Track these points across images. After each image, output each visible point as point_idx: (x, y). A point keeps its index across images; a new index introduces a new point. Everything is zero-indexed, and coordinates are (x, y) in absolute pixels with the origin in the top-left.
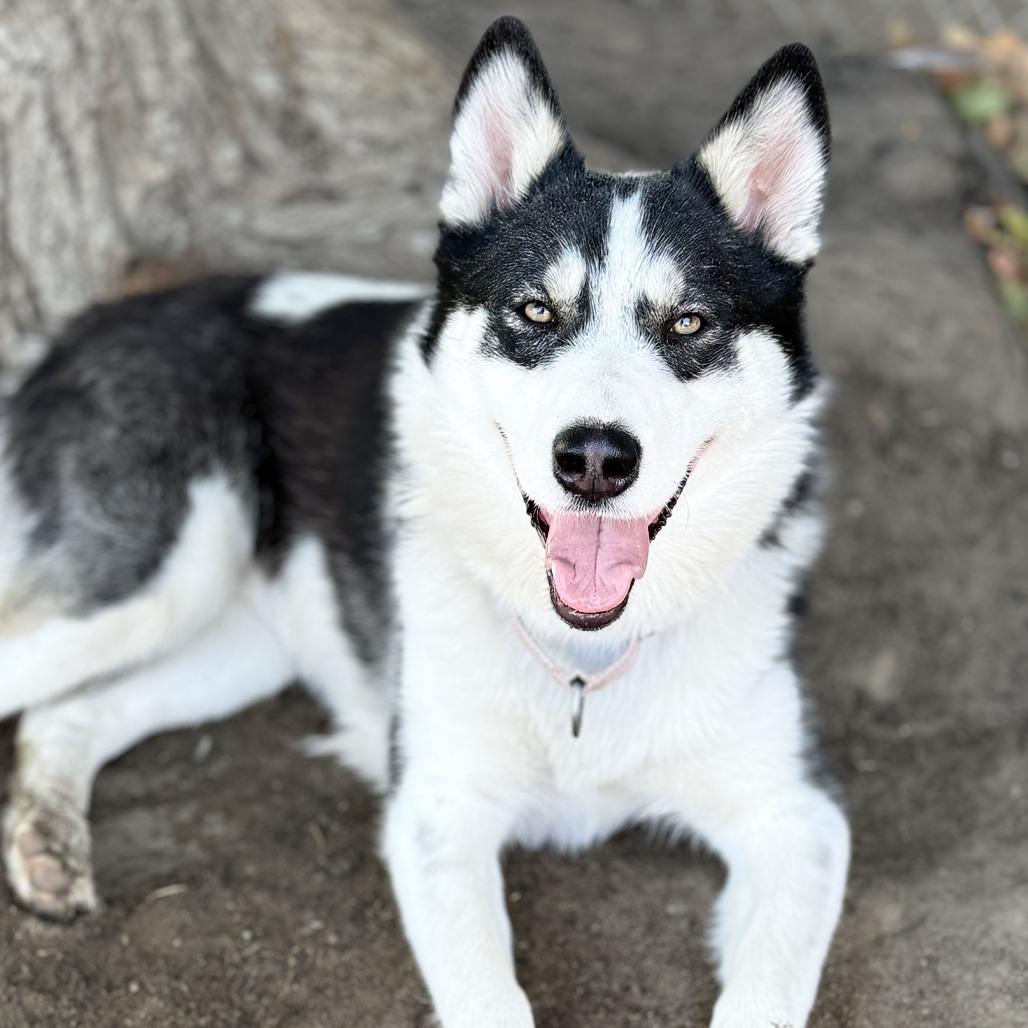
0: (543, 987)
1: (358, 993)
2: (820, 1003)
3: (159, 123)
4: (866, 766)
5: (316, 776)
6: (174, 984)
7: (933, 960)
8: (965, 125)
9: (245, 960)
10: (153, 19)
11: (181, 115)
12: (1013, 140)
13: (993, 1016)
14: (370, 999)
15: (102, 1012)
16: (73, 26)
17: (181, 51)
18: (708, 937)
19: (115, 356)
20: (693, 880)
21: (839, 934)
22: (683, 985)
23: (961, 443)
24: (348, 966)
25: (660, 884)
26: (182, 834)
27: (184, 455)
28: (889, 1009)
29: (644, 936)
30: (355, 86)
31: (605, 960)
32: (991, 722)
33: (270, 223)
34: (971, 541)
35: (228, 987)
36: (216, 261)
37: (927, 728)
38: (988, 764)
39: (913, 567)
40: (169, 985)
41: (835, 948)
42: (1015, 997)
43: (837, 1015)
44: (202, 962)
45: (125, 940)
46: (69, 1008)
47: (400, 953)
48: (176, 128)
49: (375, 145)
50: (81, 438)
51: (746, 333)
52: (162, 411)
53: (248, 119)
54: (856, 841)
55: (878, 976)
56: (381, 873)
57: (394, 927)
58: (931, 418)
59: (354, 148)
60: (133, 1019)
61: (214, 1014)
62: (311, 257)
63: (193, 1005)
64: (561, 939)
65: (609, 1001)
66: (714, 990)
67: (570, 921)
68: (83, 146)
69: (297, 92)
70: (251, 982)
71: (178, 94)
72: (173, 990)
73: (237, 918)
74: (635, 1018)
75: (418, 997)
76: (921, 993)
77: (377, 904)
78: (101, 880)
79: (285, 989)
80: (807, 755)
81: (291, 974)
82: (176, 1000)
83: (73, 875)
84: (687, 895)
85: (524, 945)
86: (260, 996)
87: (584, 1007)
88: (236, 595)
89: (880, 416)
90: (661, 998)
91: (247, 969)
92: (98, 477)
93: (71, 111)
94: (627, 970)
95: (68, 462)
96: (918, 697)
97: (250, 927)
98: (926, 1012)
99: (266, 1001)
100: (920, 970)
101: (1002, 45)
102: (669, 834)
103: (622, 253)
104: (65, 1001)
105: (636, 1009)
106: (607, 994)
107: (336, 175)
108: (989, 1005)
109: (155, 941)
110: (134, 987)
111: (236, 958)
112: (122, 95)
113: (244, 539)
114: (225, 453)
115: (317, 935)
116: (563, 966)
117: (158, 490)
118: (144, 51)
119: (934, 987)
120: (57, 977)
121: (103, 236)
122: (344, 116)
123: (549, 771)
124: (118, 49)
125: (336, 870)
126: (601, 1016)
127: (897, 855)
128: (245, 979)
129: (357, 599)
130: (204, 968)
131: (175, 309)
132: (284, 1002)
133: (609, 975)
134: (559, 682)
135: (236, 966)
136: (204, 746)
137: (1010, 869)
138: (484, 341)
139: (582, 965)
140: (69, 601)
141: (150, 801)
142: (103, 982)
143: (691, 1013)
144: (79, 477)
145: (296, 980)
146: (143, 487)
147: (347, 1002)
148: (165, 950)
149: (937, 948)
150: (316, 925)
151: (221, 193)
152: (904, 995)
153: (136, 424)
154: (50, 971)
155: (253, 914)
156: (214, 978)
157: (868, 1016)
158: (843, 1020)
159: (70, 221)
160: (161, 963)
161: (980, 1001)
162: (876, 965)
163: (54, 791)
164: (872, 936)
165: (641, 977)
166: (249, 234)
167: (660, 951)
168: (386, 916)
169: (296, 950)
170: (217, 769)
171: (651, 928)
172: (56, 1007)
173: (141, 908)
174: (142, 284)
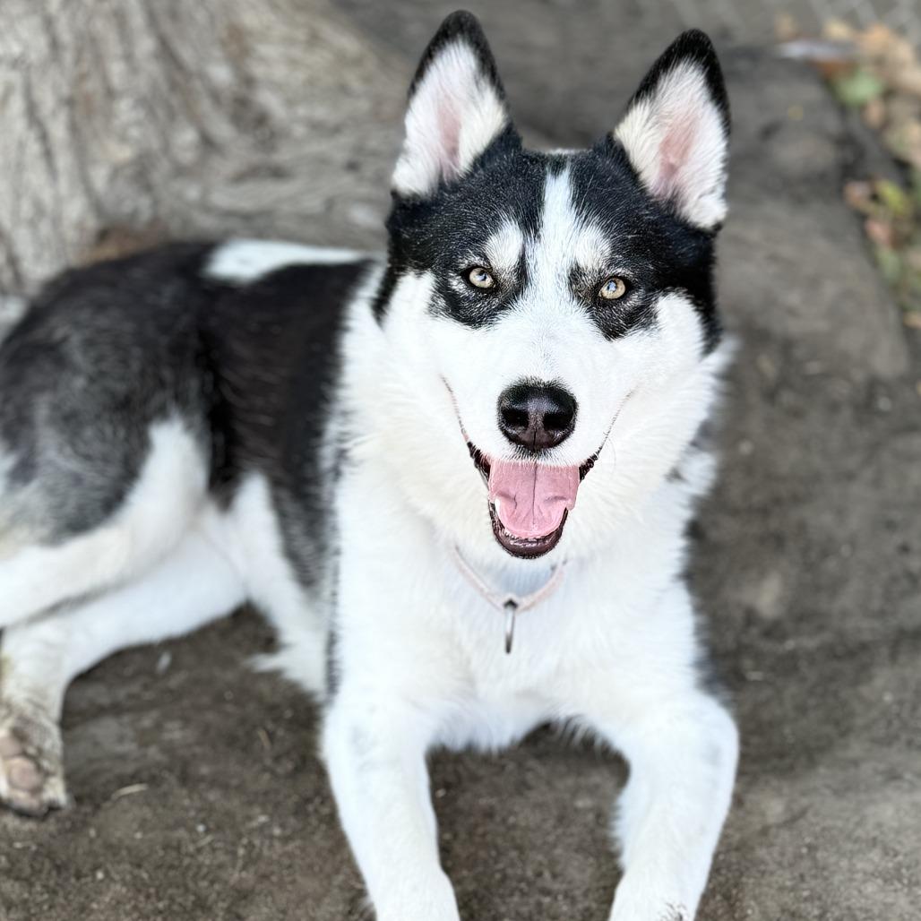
0: (465, 873)
1: (300, 879)
2: (711, 886)
3: (125, 110)
4: (755, 676)
5: (264, 688)
6: (136, 872)
7: (812, 848)
8: (844, 109)
9: (199, 850)
10: (120, 18)
11: (144, 102)
12: (887, 123)
13: (867, 897)
14: (310, 885)
15: (71, 897)
16: (49, 24)
17: (146, 45)
18: (612, 828)
19: (84, 315)
20: (599, 777)
21: (728, 825)
22: (589, 871)
23: (840, 389)
24: (290, 855)
25: (570, 781)
26: (144, 739)
27: (145, 401)
28: (773, 891)
29: (555, 827)
30: (300, 76)
31: (520, 849)
32: (866, 637)
33: (224, 197)
34: (850, 476)
35: (184, 874)
36: (176, 230)
37: (810, 643)
38: (863, 673)
39: (797, 500)
40: (131, 873)
41: (724, 838)
42: (885, 881)
43: (727, 897)
44: (161, 853)
45: (92, 833)
46: (42, 894)
47: (339, 843)
48: (140, 114)
49: (317, 128)
50: (54, 387)
51: (664, 295)
52: (125, 362)
53: (205, 105)
54: (744, 741)
55: (763, 862)
56: (321, 773)
57: (332, 819)
58: (814, 367)
59: (299, 130)
60: (98, 903)
61: (172, 899)
62: (259, 226)
63: (152, 890)
64: (480, 830)
65: (523, 885)
66: (617, 875)
67: (489, 814)
68: (58, 130)
69: (249, 82)
70: (205, 870)
71: (142, 83)
72: (135, 877)
73: (192, 813)
74: (547, 900)
75: (353, 882)
76: (802, 877)
77: (317, 800)
78: (71, 779)
79: (235, 876)
80: (699, 664)
81: (240, 863)
82: (137, 887)
83: (47, 774)
84: (593, 791)
85: (448, 836)
86: (212, 882)
87: (501, 891)
88: (192, 526)
89: (768, 365)
90: (570, 882)
91: (200, 858)
92: (69, 421)
93: (47, 99)
94: (540, 857)
95: (42, 409)
96: (801, 615)
97: (203, 822)
98: (806, 894)
99: (217, 887)
100: (801, 857)
101: (877, 38)
102: (573, 734)
103: (555, 225)
104: (38, 888)
105: (546, 892)
106: (522, 879)
107: (283, 156)
108: (862, 888)
109: (118, 834)
110: (100, 875)
111: (191, 848)
112: (93, 85)
113: (199, 476)
114: (181, 399)
115: (262, 828)
116: (482, 854)
117: (122, 433)
118: (113, 46)
119: (813, 872)
120: (32, 866)
121: (75, 209)
122: (290, 103)
123: (470, 681)
124: (89, 44)
125: (280, 770)
126: (516, 899)
127: (781, 756)
128: (200, 867)
129: (297, 529)
130: (162, 857)
131: (138, 273)
132: (233, 888)
133: (524, 862)
134: (494, 605)
135: (192, 856)
136: (165, 660)
137: (882, 767)
138: (431, 302)
139: (500, 854)
140: (44, 531)
141: (116, 710)
142: (72, 871)
143: (596, 895)
144: (52, 421)
145: (244, 868)
146: (108, 430)
147: (290, 887)
148: (127, 842)
149: (816, 838)
150: (263, 819)
151: (180, 171)
152: (785, 878)
153: (102, 374)
154: (26, 860)
155: (207, 811)
156: (172, 867)
157: (755, 898)
158: (732, 902)
159: (47, 196)
160: (124, 853)
161: (855, 884)
162: (761, 852)
163: (30, 701)
164: (758, 827)
165: (553, 863)
166: (206, 208)
167: (570, 840)
168: (325, 810)
169: (245, 841)
170: (175, 681)
171: (561, 819)
172: (30, 893)
173: (107, 805)
174: (110, 251)
